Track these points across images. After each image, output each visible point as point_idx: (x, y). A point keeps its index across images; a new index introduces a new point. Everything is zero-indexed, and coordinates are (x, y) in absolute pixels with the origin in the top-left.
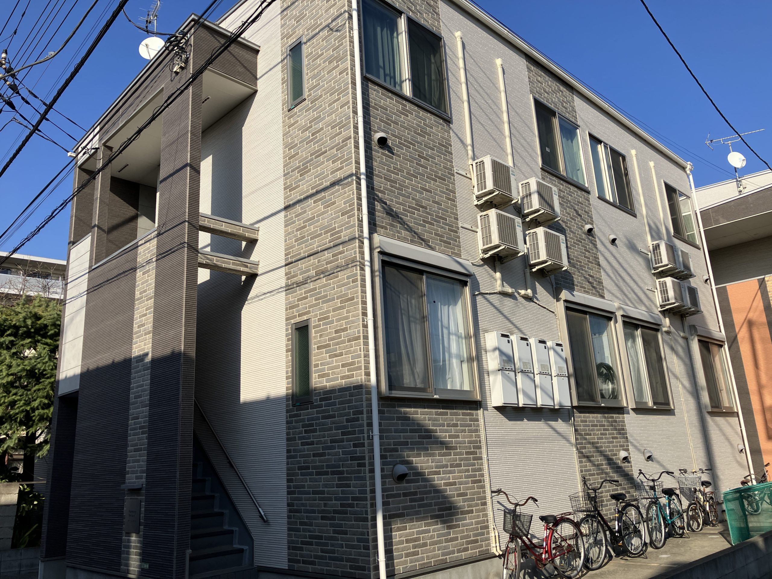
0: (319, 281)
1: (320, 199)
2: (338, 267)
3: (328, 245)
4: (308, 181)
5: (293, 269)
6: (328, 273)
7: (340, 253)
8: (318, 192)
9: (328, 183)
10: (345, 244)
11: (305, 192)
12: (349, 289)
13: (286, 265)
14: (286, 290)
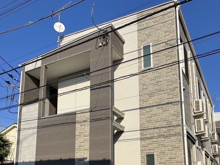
0: (160, 138)
1: (161, 108)
2: (170, 135)
3: (165, 126)
4: (153, 100)
5: (145, 132)
6: (165, 136)
7: (172, 130)
8: (159, 105)
9: (165, 103)
10: (175, 127)
11: (152, 104)
12: (177, 143)
13: (140, 130)
14: (140, 140)
